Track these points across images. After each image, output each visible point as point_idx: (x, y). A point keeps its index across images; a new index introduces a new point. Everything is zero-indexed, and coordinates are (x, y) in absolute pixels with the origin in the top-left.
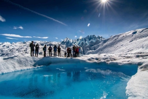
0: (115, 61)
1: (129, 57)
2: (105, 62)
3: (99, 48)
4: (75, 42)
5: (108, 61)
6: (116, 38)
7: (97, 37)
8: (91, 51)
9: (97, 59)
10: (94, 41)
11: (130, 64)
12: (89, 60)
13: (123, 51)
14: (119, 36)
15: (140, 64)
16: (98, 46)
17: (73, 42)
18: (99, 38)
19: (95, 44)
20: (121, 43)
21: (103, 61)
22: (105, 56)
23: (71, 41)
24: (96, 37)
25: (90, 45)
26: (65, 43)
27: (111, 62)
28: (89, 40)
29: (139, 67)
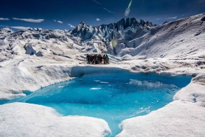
0: (167, 71)
1: (187, 65)
2: (154, 72)
3: (142, 45)
4: (98, 32)
5: (158, 70)
6: (173, 26)
7: (139, 22)
8: (127, 49)
9: (144, 68)
10: (134, 30)
11: (184, 75)
12: (134, 68)
13: (182, 51)
14: (178, 22)
15: (194, 75)
16: (141, 40)
17: (94, 31)
18: (143, 23)
19: (135, 36)
20: (181, 36)
21: (152, 70)
22: (155, 63)
23: (91, 30)
24: (136, 22)
25: (126, 37)
26: (78, 33)
27: (162, 71)
28: (125, 28)
29: (193, 78)
